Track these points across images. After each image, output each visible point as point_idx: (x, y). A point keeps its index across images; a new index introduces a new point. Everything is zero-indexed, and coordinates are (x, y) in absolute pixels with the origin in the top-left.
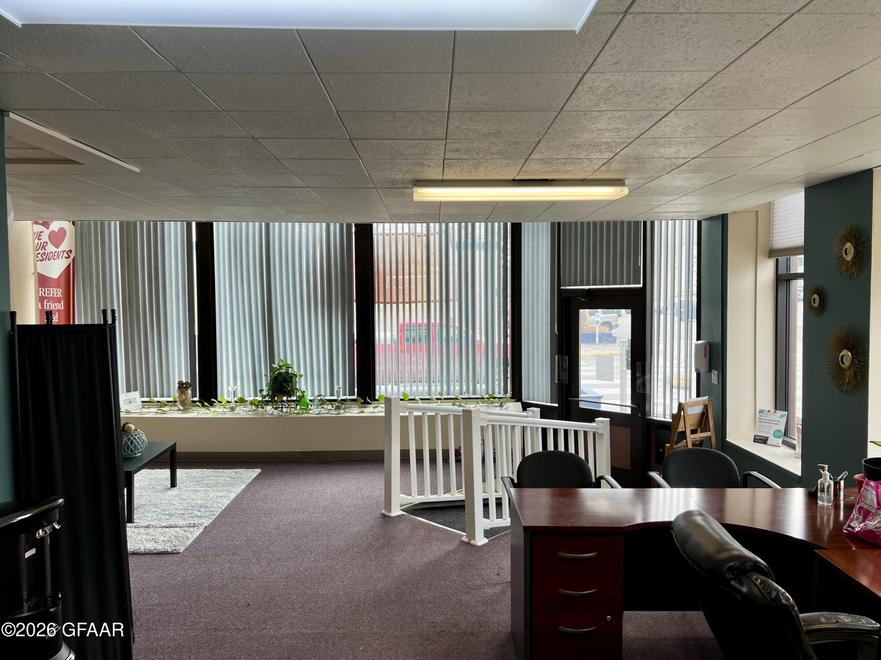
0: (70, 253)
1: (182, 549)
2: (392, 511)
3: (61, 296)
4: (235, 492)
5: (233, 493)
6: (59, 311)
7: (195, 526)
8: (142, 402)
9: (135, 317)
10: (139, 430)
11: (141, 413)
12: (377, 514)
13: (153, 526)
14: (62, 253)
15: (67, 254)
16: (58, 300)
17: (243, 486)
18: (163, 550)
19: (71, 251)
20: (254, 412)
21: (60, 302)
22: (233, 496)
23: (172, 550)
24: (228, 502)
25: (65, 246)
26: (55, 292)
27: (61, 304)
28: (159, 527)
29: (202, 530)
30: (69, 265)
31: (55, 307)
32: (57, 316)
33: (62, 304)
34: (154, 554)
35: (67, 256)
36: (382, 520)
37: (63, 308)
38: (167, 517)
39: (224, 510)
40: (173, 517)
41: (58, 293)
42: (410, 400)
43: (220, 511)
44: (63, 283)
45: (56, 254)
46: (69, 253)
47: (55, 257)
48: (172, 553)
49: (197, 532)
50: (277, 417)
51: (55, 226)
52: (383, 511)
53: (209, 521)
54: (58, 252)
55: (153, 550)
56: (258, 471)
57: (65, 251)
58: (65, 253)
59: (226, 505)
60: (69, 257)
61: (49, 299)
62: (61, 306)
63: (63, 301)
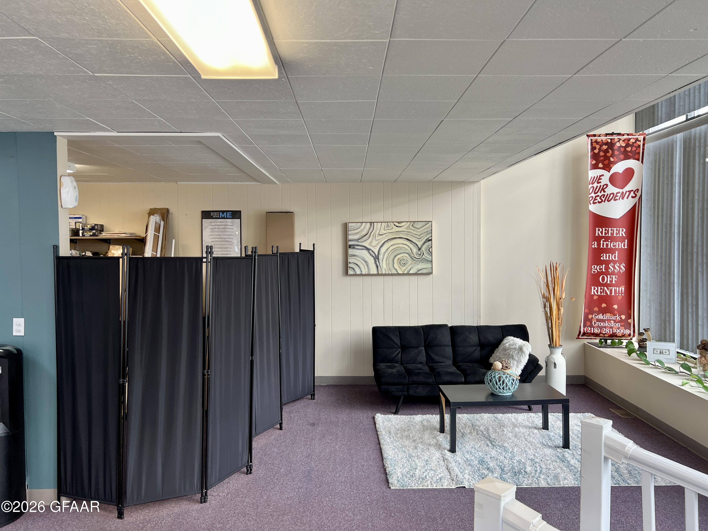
3: (624, 235)
6: (620, 250)
14: (628, 193)
15: (634, 193)
16: (620, 240)
19: (638, 190)
21: (622, 241)
25: (631, 186)
26: (616, 232)
30: (636, 204)
31: (615, 246)
32: (617, 254)
33: (626, 242)
35: (634, 195)
37: (626, 247)
41: (620, 232)
44: (625, 223)
45: (619, 195)
47: (618, 198)
51: (619, 167)
54: (623, 192)
57: (632, 191)
58: (632, 192)
61: (607, 239)
62: (623, 245)
63: (626, 240)
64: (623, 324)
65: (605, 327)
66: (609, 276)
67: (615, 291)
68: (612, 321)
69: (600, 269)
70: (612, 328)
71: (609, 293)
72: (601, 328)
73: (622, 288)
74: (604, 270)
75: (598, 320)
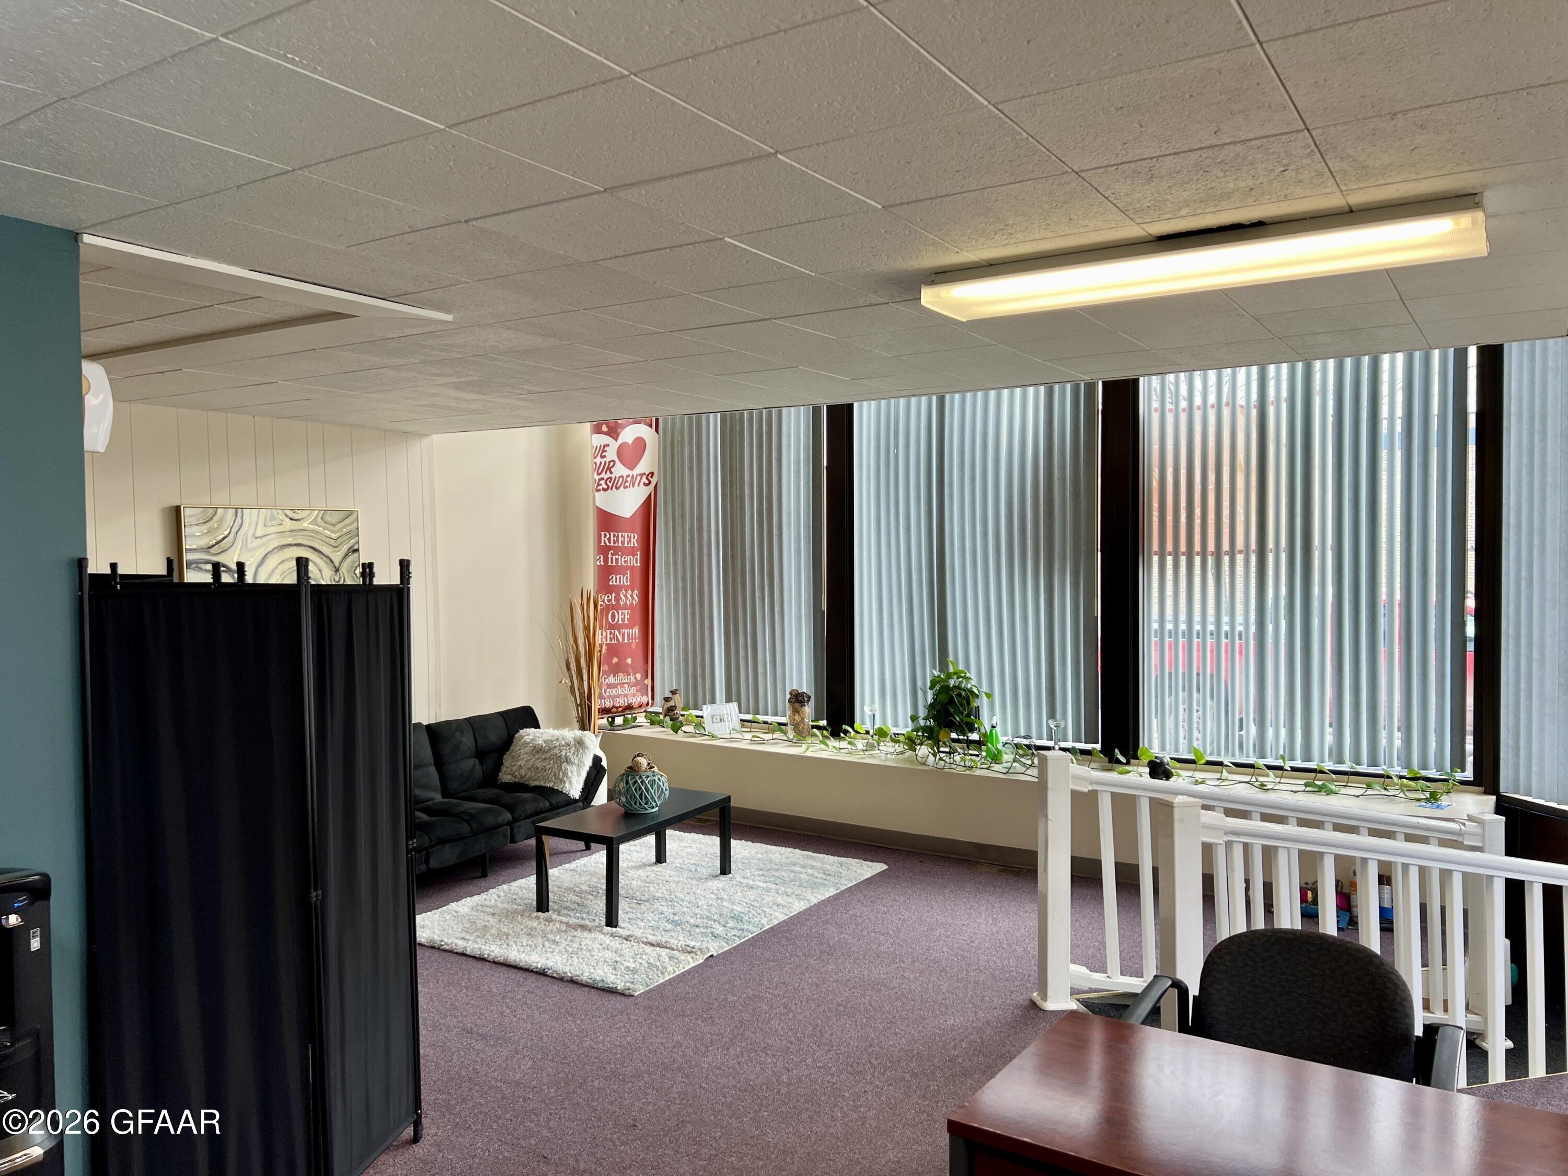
0: (651, 477)
1: (640, 990)
2: (1048, 998)
3: (636, 545)
4: (808, 900)
5: (802, 902)
6: (632, 568)
7: (693, 952)
8: (742, 720)
9: (739, 579)
10: (656, 769)
11: (731, 740)
12: (1022, 999)
13: (636, 938)
14: (639, 478)
15: (647, 478)
16: (632, 552)
17: (831, 892)
18: (611, 985)
19: (652, 474)
20: (900, 756)
21: (634, 555)
22: (799, 906)
23: (623, 988)
24: (782, 918)
25: (643, 466)
26: (626, 539)
27: (637, 559)
28: (643, 942)
29: (701, 961)
30: (650, 495)
31: (626, 562)
32: (628, 576)
33: (638, 557)
34: (597, 989)
35: (647, 482)
36: (1020, 1013)
37: (639, 564)
38: (669, 926)
39: (767, 931)
40: (679, 928)
41: (632, 540)
42: (1209, 763)
43: (757, 931)
44: (638, 525)
45: (629, 479)
46: (649, 477)
47: (627, 484)
48: (623, 994)
49: (689, 963)
50: (933, 770)
51: (628, 434)
52: (1035, 994)
53: (722, 947)
54: (633, 475)
55: (600, 981)
56: (880, 867)
57: (644, 474)
58: (644, 477)
59: (776, 922)
60: (650, 482)
61: (616, 550)
62: (635, 561)
63: (639, 553)
64: (639, 687)
65: (618, 696)
66: (620, 612)
67: (628, 634)
68: (626, 685)
69: (609, 601)
70: (626, 696)
71: (620, 639)
72: (613, 698)
73: (636, 631)
74: (614, 603)
75: (610, 686)
